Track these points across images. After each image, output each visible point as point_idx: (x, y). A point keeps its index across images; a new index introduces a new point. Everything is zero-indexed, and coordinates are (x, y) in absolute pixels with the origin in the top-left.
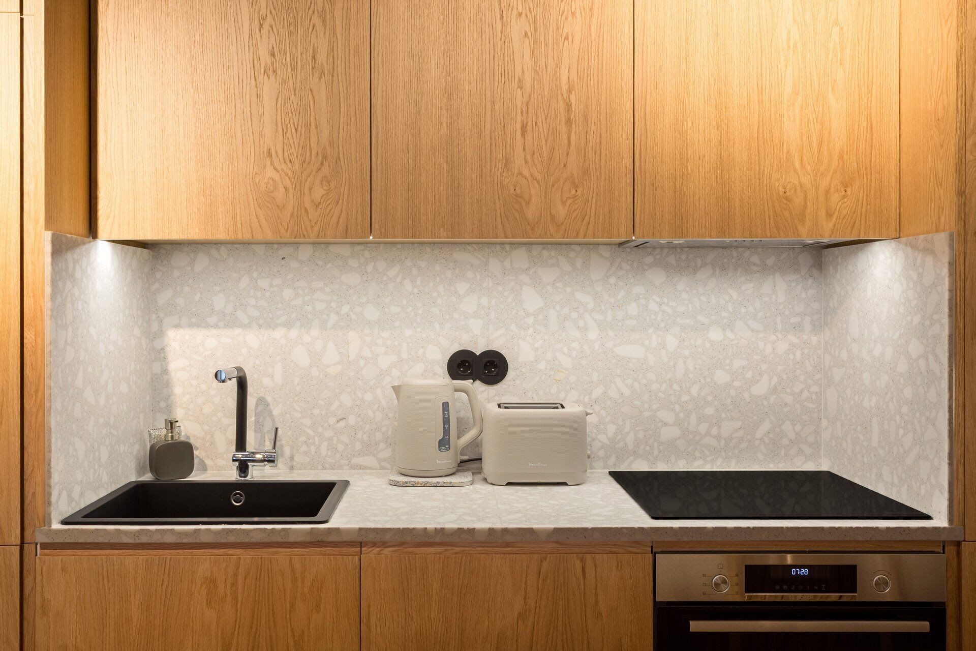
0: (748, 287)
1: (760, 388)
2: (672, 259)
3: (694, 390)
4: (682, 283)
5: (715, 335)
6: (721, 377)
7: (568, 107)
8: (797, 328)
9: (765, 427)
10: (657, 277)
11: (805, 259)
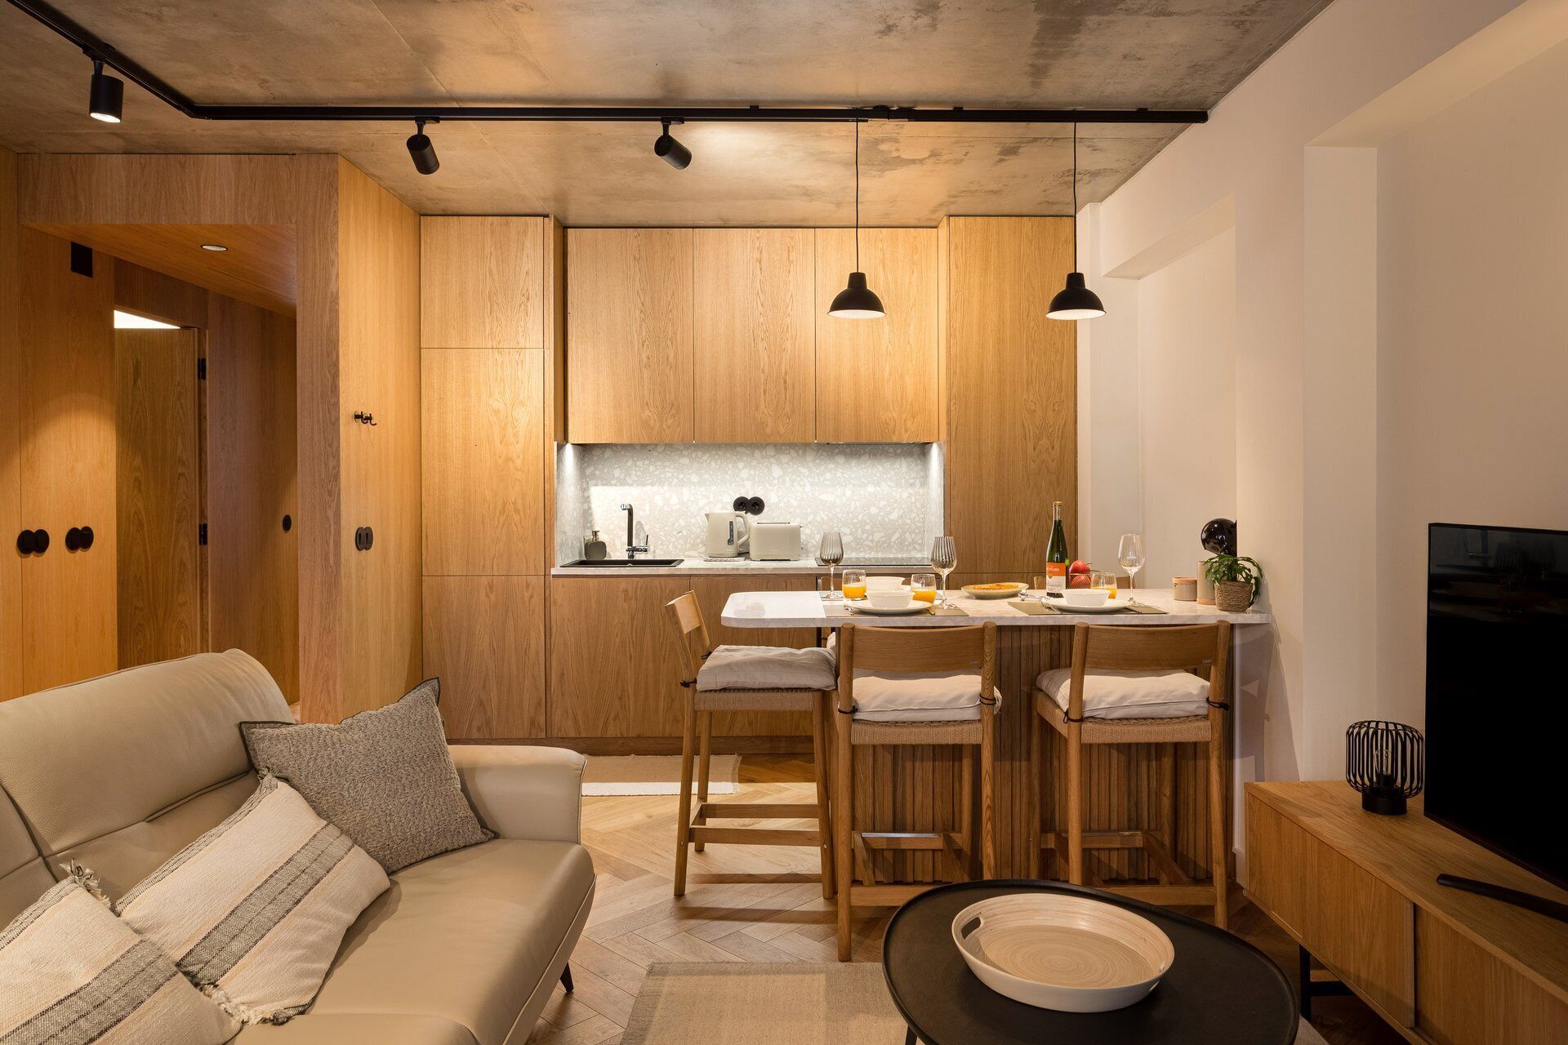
0: (888, 465)
1: (894, 516)
2: (848, 450)
3: (860, 517)
4: (854, 463)
5: (871, 488)
6: (874, 510)
7: (785, 382)
8: (912, 485)
9: (897, 535)
10: (841, 459)
11: (916, 450)
